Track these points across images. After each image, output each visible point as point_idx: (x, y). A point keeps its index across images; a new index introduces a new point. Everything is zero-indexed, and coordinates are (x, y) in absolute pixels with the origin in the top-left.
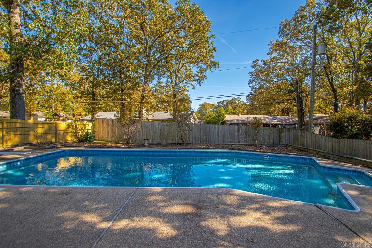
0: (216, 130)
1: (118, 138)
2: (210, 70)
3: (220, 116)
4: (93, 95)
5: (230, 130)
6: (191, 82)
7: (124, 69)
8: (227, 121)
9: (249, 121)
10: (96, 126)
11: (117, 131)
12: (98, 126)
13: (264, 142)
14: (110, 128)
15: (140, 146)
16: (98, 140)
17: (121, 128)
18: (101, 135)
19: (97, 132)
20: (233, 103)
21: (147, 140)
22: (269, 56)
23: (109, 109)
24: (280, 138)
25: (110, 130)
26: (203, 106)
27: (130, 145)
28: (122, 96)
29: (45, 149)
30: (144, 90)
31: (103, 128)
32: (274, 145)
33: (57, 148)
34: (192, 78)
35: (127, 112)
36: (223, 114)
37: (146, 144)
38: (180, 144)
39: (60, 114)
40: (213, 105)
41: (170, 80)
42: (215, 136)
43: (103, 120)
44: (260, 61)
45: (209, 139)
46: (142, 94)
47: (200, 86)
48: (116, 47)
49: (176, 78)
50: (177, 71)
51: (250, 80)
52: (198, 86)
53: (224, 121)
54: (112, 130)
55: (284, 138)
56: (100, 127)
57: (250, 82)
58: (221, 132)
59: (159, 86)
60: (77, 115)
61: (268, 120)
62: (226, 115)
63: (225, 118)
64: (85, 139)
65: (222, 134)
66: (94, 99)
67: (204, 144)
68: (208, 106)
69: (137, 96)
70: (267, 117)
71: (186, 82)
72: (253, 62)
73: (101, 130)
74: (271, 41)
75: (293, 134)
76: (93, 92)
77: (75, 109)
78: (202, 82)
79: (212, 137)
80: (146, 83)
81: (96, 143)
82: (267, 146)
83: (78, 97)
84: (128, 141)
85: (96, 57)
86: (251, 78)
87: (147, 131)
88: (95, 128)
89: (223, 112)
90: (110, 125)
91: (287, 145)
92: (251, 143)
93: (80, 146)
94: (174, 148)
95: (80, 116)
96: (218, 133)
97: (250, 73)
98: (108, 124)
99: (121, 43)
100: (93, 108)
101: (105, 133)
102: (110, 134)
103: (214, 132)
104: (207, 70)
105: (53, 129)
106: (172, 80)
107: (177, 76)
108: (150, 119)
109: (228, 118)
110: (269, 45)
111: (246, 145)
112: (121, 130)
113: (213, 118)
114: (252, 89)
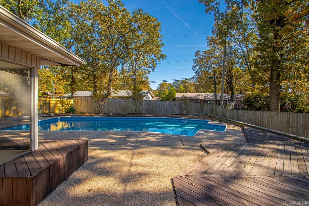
0: (160, 104)
1: (92, 110)
2: (159, 61)
3: (172, 94)
4: (73, 78)
5: (169, 105)
6: (147, 68)
7: (95, 59)
8: (177, 98)
9: (194, 98)
10: (76, 102)
11: (91, 105)
12: (77, 102)
13: (192, 113)
14: (86, 103)
15: (107, 115)
16: (78, 112)
17: (94, 103)
18: (80, 108)
19: (77, 106)
20: (185, 83)
21: (112, 111)
22: (209, 47)
23: (84, 88)
24: (202, 110)
25: (86, 105)
26: (161, 85)
27: (100, 115)
28: (95, 80)
29: (45, 117)
30: (111, 75)
31: (81, 103)
32: (197, 115)
33: (51, 116)
34: (148, 65)
35: (98, 92)
36: (174, 92)
37: (111, 114)
38: (134, 114)
39: (47, 93)
40: (170, 84)
41: (131, 67)
42: (160, 109)
43: (81, 98)
44: (201, 52)
45: (155, 111)
46: (109, 78)
47: (153, 71)
48: (89, 42)
49: (136, 66)
50: (137, 59)
51: (194, 66)
52: (152, 71)
53: (175, 98)
54: (87, 105)
55: (205, 109)
56: (79, 103)
57: (194, 67)
58: (163, 106)
59: (123, 71)
60: (58, 93)
61: (209, 97)
62: (177, 93)
63: (175, 95)
64: (70, 111)
65: (164, 107)
66: (73, 81)
67: (150, 114)
68: (165, 85)
69: (105, 80)
70: (209, 95)
71: (143, 68)
72: (196, 52)
73: (80, 105)
74: (208, 37)
75: (210, 107)
76: (73, 76)
77: (56, 88)
78: (155, 69)
79: (157, 110)
80: (112, 70)
81: (77, 114)
82: (192, 115)
83: (61, 80)
84: (99, 112)
85: (74, 49)
86: (194, 64)
87: (112, 105)
88: (75, 103)
89: (174, 91)
90: (86, 101)
91: (205, 114)
92: (182, 113)
93: (68, 116)
94: (130, 116)
95: (61, 94)
96: (162, 107)
97: (194, 60)
98: (85, 100)
99: (93, 40)
100: (73, 88)
101: (82, 106)
102: (86, 108)
103: (159, 106)
104: (157, 61)
105: (47, 104)
106: (132, 67)
107: (136, 64)
108: (116, 97)
109: (178, 95)
110: (206, 40)
111: (179, 114)
112: (94, 104)
113: (167, 96)
114: (195, 73)
